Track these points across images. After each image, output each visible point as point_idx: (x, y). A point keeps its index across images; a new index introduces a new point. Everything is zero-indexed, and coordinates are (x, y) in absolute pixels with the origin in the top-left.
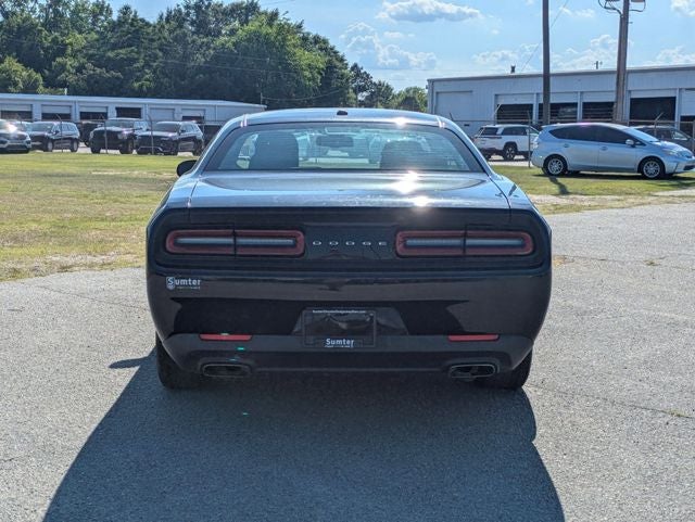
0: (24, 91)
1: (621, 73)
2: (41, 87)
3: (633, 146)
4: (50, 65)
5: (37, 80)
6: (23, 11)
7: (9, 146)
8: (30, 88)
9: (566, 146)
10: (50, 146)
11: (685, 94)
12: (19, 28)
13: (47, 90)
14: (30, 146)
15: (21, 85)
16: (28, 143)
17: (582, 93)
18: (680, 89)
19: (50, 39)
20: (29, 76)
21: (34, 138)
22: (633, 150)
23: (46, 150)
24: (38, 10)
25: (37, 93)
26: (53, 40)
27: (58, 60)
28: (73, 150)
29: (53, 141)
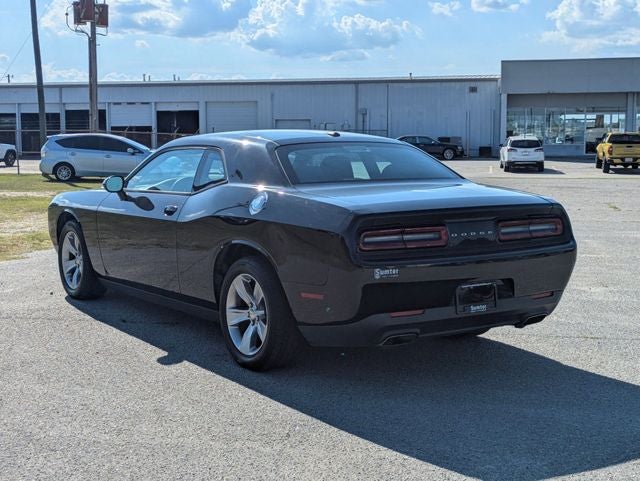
1: (93, 86)
3: (133, 154)
9: (73, 154)
11: (113, 107)
17: (19, 104)
18: (109, 103)
22: (134, 157)
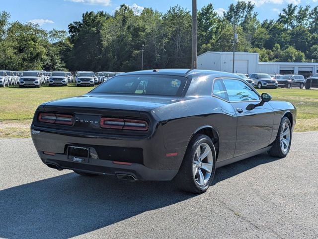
0: (295, 61)
2: (304, 59)
4: (310, 49)
5: (302, 56)
6: (301, 25)
7: (267, 86)
8: (298, 60)
10: (289, 86)
12: (297, 33)
13: (307, 60)
14: (277, 85)
15: (294, 59)
16: (276, 84)
19: (311, 37)
20: (298, 54)
21: (280, 82)
23: (287, 88)
24: (308, 24)
25: (301, 62)
26: (312, 37)
27: (313, 46)
28: (301, 88)
29: (290, 83)
